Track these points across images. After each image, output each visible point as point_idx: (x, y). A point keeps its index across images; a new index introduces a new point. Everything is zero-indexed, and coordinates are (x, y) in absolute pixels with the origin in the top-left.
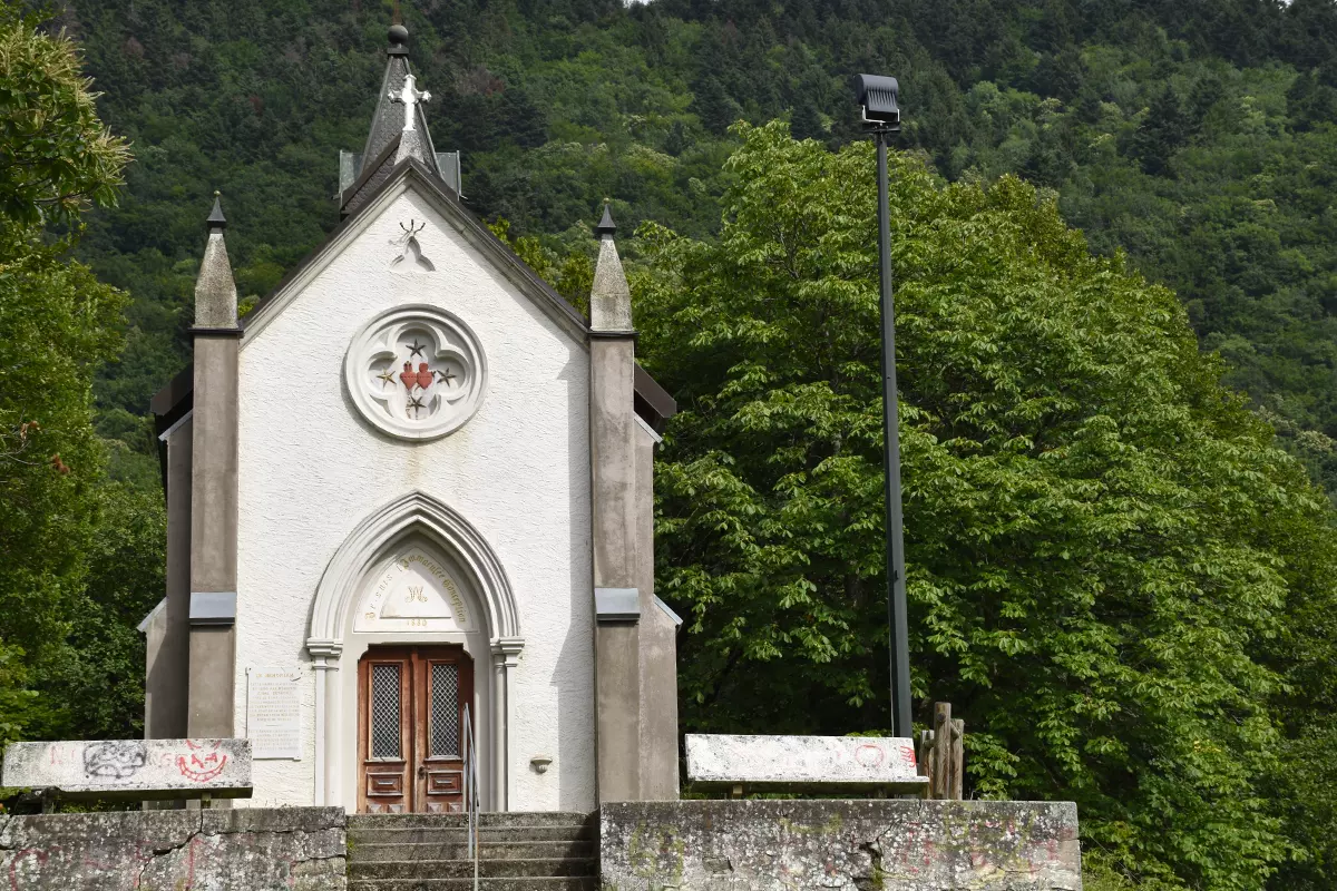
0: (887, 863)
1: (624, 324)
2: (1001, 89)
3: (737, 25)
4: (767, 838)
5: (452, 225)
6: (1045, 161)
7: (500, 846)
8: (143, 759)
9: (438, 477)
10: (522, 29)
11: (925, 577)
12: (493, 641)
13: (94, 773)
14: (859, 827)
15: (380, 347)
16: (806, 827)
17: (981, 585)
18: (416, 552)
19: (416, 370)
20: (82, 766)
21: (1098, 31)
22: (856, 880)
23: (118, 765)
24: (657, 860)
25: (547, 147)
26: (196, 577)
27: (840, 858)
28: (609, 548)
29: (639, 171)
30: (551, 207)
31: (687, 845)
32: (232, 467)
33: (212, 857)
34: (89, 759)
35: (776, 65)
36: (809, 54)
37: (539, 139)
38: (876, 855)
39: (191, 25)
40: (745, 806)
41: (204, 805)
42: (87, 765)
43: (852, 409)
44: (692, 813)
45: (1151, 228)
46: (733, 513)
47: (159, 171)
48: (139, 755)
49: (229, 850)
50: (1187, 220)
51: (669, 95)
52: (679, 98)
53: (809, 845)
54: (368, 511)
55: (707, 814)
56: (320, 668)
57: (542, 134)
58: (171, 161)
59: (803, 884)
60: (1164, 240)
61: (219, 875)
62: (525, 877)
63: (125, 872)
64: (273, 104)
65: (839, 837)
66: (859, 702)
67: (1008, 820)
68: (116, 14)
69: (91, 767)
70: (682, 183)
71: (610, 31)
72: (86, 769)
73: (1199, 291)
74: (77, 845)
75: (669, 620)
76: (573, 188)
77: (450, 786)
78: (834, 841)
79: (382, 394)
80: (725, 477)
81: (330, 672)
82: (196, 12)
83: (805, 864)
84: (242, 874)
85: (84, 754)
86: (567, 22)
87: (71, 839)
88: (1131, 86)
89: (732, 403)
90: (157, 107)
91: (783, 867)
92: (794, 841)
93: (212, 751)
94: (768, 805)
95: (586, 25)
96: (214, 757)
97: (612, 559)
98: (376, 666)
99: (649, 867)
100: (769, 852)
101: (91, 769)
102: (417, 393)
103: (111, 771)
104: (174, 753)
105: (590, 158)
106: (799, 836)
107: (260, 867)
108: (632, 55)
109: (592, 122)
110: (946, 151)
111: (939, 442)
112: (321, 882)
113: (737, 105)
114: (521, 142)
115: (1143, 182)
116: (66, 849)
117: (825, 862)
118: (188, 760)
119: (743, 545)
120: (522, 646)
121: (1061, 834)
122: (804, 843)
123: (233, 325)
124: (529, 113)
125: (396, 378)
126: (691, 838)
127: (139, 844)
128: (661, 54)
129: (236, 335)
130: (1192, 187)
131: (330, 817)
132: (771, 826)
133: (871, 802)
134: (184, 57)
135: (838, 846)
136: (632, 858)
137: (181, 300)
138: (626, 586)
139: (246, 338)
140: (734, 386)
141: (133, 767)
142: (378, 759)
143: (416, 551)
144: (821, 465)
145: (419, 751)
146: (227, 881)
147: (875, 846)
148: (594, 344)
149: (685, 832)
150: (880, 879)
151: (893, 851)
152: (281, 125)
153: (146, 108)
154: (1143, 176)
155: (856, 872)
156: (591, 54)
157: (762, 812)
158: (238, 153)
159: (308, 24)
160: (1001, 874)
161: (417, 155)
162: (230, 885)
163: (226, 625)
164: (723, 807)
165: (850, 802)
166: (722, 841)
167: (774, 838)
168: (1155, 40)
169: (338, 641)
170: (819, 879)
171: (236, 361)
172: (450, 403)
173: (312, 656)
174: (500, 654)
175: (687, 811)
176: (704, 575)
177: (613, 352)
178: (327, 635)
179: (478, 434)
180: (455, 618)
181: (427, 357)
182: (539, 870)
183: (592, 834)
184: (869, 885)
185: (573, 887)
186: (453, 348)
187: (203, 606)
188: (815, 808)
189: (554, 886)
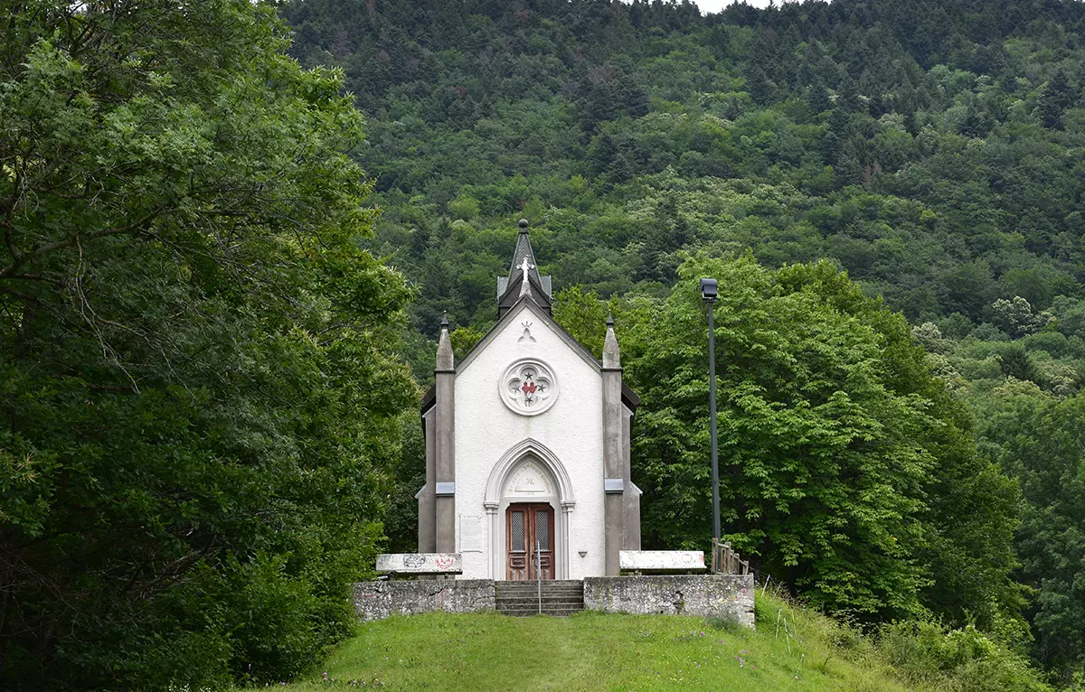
0: (685, 598)
1: (617, 365)
2: (951, 69)
3: (775, 30)
4: (643, 590)
5: (544, 323)
6: (977, 120)
7: (550, 592)
8: (425, 561)
9: (539, 432)
10: (633, 36)
11: (760, 466)
12: (563, 501)
13: (408, 566)
14: (676, 586)
15: (514, 376)
16: (656, 586)
17: (785, 469)
19: (529, 385)
20: (403, 563)
21: (1017, 28)
22: (674, 604)
23: (416, 563)
24: (604, 598)
25: (647, 117)
26: (438, 476)
27: (669, 596)
28: (611, 462)
29: (709, 132)
30: (650, 157)
31: (615, 592)
32: (452, 429)
33: (449, 596)
34: (405, 560)
35: (801, 56)
36: (823, 48)
37: (643, 111)
38: (682, 595)
39: (420, 40)
41: (446, 577)
42: (405, 562)
44: (617, 581)
45: (1047, 164)
46: (674, 436)
47: (400, 138)
48: (423, 559)
49: (455, 594)
50: (1071, 159)
51: (729, 78)
52: (736, 80)
53: (658, 592)
54: (510, 447)
55: (622, 582)
56: (489, 513)
57: (645, 108)
58: (407, 131)
59: (655, 606)
60: (1055, 173)
61: (452, 602)
62: (559, 604)
63: (420, 602)
64: (471, 92)
66: (731, 520)
67: (729, 582)
68: (373, 35)
69: (406, 563)
70: (737, 140)
71: (691, 35)
73: (1077, 206)
74: (404, 592)
75: (637, 492)
76: (664, 144)
77: (545, 563)
78: (667, 590)
79: (514, 396)
80: (672, 419)
81: (495, 515)
82: (422, 32)
83: (656, 599)
84: (459, 602)
85: (403, 559)
86: (662, 31)
87: (402, 589)
88: (1037, 67)
90: (398, 96)
91: (648, 599)
92: (652, 590)
93: (448, 558)
94: (643, 578)
95: (675, 32)
96: (449, 560)
97: (612, 466)
98: (513, 512)
99: (601, 600)
100: (644, 595)
102: (529, 395)
103: (413, 565)
104: (435, 559)
105: (677, 124)
106: (654, 589)
107: (465, 600)
108: (705, 53)
109: (678, 98)
110: (911, 115)
112: (486, 605)
113: (774, 84)
114: (632, 114)
115: (1043, 134)
116: (400, 593)
117: (663, 598)
118: (440, 561)
120: (575, 503)
121: (747, 587)
122: (656, 591)
123: (452, 369)
124: (638, 94)
125: (520, 389)
126: (616, 590)
127: (425, 591)
128: (724, 51)
129: (453, 373)
130: (1074, 136)
131: (489, 583)
132: (644, 585)
134: (416, 62)
135: (668, 592)
136: (594, 597)
137: (415, 223)
138: (618, 477)
139: (458, 373)
141: (421, 563)
142: (515, 551)
143: (529, 462)
145: (532, 548)
146: (454, 605)
147: (681, 592)
148: (604, 373)
149: (614, 588)
150: (683, 603)
151: (688, 594)
152: (477, 105)
153: (391, 97)
154: (1042, 129)
155: (675, 601)
156: (677, 52)
157: (641, 580)
158: (450, 125)
159: (494, 38)
160: (726, 601)
161: (529, 292)
163: (451, 496)
165: (673, 576)
166: (627, 591)
167: (645, 590)
168: (1056, 34)
169: (497, 502)
170: (661, 603)
171: (454, 384)
172: (544, 399)
173: (487, 509)
174: (566, 507)
175: (615, 580)
176: (663, 464)
177: (612, 376)
178: (492, 499)
179: (555, 413)
180: (546, 491)
181: (534, 379)
182: (564, 600)
183: (582, 588)
184: (679, 606)
185: (575, 606)
186: (545, 376)
187: (441, 488)
188: (660, 579)
189: (568, 606)
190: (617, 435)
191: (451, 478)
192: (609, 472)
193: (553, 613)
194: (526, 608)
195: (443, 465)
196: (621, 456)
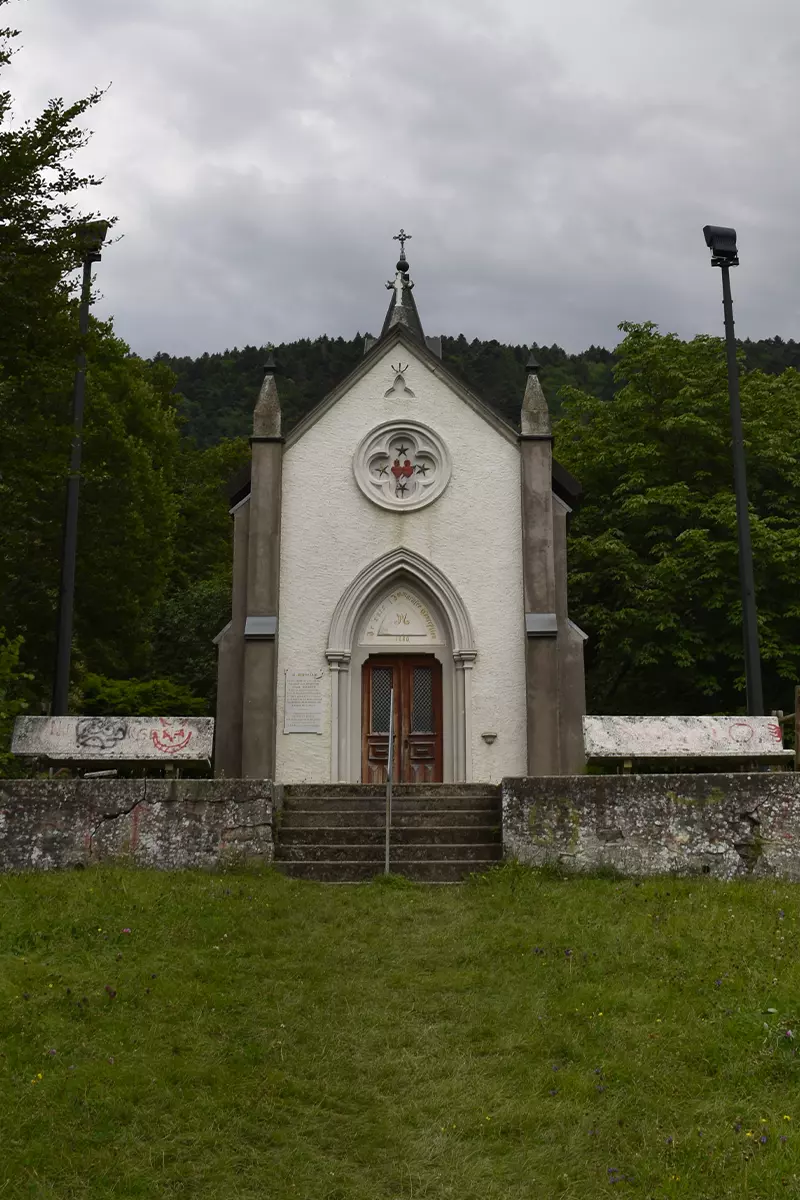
0: (766, 831)
1: (544, 431)
4: (656, 810)
5: (427, 367)
7: (417, 814)
8: (124, 734)
9: (416, 538)
12: (456, 650)
13: (84, 744)
14: (739, 799)
15: (378, 449)
16: (690, 799)
17: (790, 614)
18: (402, 590)
19: (402, 465)
20: (74, 738)
22: (737, 847)
23: (104, 738)
24: (554, 831)
26: (251, 607)
27: (723, 827)
28: (536, 585)
31: (582, 816)
33: (153, 823)
34: (81, 730)
38: (755, 823)
40: (634, 779)
42: (79, 737)
43: (701, 501)
44: (586, 787)
46: (621, 569)
48: (120, 729)
49: (169, 817)
53: (694, 815)
54: (368, 562)
55: (600, 789)
56: (335, 670)
59: (689, 851)
61: (159, 838)
62: (438, 845)
63: (79, 834)
65: (721, 808)
72: (78, 740)
74: (39, 808)
75: (580, 636)
77: (426, 753)
78: (717, 811)
79: (377, 481)
80: (618, 544)
81: (343, 674)
83: (690, 833)
84: (179, 838)
85: (77, 728)
87: (34, 802)
89: (622, 499)
91: (670, 836)
92: (680, 812)
93: (180, 728)
94: (656, 779)
96: (181, 733)
97: (538, 593)
98: (375, 669)
99: (548, 836)
100: (657, 823)
101: (81, 740)
102: (403, 481)
103: (98, 743)
104: (149, 729)
106: (685, 807)
107: (195, 833)
111: (760, 519)
112: (248, 847)
116: (30, 812)
117: (708, 831)
118: (160, 735)
119: (630, 590)
120: (476, 655)
122: (690, 813)
123: (278, 435)
125: (388, 470)
126: (586, 810)
127: (92, 809)
129: (281, 441)
131: (258, 789)
132: (659, 798)
133: (749, 775)
135: (721, 816)
136: (531, 828)
138: (549, 612)
139: (288, 443)
140: (623, 487)
141: (115, 739)
142: (376, 734)
143: (401, 588)
144: (681, 535)
145: (405, 729)
146: (166, 844)
147: (755, 816)
148: (523, 443)
149: (580, 805)
150: (759, 845)
151: (771, 819)
155: (738, 839)
157: (651, 786)
161: (404, 321)
162: (168, 848)
163: (270, 639)
164: (615, 781)
165: (731, 775)
166: (614, 813)
167: (662, 810)
169: (347, 651)
170: (704, 846)
171: (282, 461)
172: (426, 486)
173: (330, 662)
174: (463, 660)
175: (582, 785)
176: (605, 610)
177: (537, 448)
178: (340, 647)
179: (445, 506)
180: (429, 636)
181: (411, 455)
182: (450, 836)
183: (496, 804)
184: (750, 851)
185: (479, 854)
186: (427, 449)
187: (254, 626)
188: (699, 781)
189: (462, 853)
190: (545, 542)
191: (272, 609)
192: (533, 603)
193: (422, 871)
194: (354, 855)
195: (261, 590)
196: (552, 575)
